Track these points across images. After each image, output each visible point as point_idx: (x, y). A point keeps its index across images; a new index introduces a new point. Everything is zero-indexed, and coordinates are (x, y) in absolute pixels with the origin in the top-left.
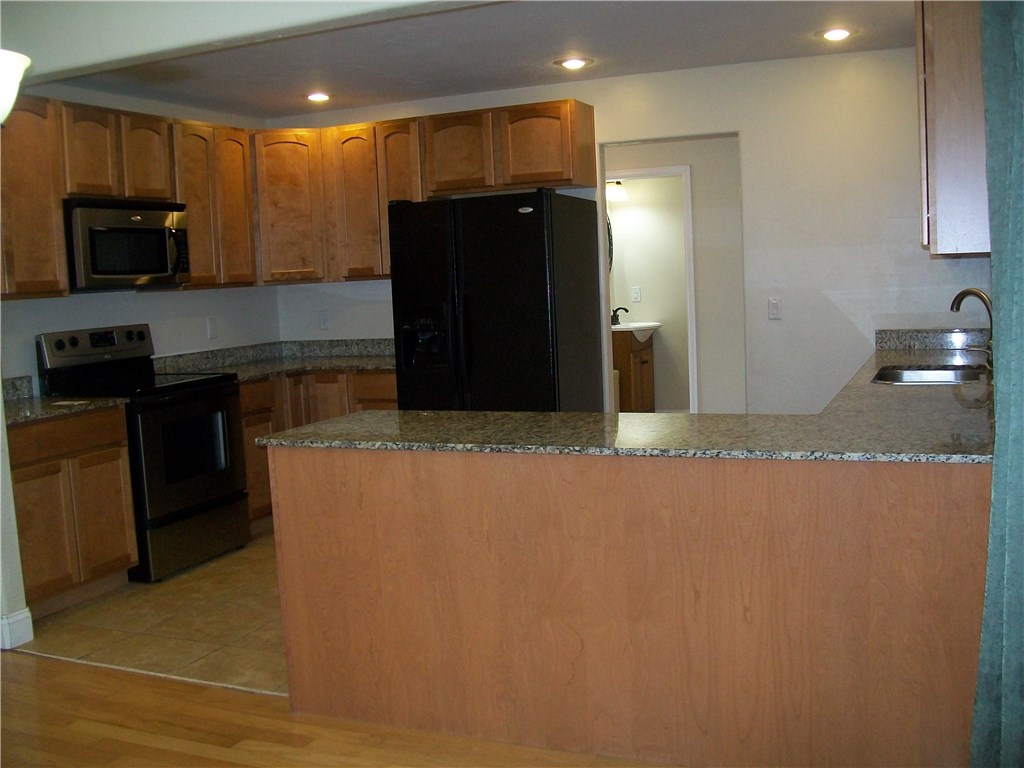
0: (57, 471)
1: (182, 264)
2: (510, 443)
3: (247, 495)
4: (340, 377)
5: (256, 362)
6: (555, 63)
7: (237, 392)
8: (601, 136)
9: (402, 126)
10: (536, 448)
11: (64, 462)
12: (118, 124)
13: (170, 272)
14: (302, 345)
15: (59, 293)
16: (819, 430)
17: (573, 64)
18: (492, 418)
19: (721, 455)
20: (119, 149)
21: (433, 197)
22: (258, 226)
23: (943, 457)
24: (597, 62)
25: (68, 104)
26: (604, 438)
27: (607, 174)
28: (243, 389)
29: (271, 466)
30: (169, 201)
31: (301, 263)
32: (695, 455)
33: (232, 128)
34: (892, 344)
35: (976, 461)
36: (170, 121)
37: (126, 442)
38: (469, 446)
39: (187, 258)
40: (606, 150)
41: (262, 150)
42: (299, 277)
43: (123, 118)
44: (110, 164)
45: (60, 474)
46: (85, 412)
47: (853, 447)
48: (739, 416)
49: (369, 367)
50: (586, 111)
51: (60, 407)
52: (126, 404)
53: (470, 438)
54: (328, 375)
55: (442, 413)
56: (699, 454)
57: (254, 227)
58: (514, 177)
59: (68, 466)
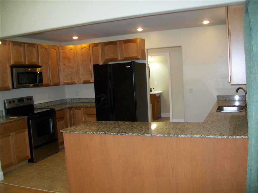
0: (10, 135)
1: (41, 81)
2: (125, 133)
3: (58, 139)
4: (81, 108)
5: (60, 104)
6: (135, 29)
7: (55, 113)
8: (147, 47)
9: (97, 45)
10: (132, 134)
11: (11, 134)
12: (24, 45)
13: (38, 83)
14: (72, 99)
15: (9, 90)
16: (203, 128)
17: (140, 29)
18: (120, 124)
19: (178, 136)
20: (24, 52)
21: (104, 63)
22: (60, 70)
23: (235, 137)
24: (146, 29)
25: (11, 42)
26: (149, 131)
27: (148, 55)
28: (57, 112)
29: (64, 138)
30: (37, 65)
31: (71, 79)
32: (172, 136)
33: (53, 46)
34: (221, 99)
35: (243, 138)
36: (38, 45)
37: (27, 127)
38: (114, 133)
39: (42, 79)
40: (148, 50)
41: (61, 51)
42: (71, 83)
43: (25, 44)
44: (22, 56)
45: (10, 137)
46: (16, 120)
47: (212, 134)
48: (183, 123)
49: (89, 106)
50: (143, 41)
51: (10, 119)
52: (27, 118)
53: (115, 131)
54: (78, 108)
55: (108, 122)
56: (173, 136)
57: (59, 71)
58: (125, 58)
59: (12, 134)
